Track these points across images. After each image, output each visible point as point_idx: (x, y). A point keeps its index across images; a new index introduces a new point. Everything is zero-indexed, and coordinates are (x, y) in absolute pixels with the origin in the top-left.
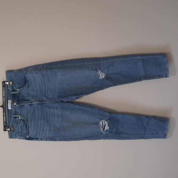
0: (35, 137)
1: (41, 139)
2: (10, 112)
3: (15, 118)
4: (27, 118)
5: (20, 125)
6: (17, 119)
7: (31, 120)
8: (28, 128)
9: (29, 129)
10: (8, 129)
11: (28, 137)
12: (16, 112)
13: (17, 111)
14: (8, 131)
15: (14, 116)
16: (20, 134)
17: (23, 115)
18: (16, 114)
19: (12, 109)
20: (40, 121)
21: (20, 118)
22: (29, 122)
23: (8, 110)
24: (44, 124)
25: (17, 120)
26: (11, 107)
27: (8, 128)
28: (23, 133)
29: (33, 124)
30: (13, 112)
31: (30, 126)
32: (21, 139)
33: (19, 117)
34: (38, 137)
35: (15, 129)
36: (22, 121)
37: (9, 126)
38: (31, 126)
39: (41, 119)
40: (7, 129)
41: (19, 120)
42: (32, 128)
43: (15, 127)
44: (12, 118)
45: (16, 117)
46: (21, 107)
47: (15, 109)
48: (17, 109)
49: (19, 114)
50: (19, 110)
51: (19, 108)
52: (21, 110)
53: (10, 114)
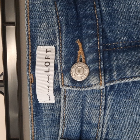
13: (93, 115)
30: (69, 123)
46: (115, 91)
47: (76, 106)
48: (93, 106)
49: (100, 135)
50: (102, 114)
51: (103, 101)
52: (113, 114)
53: (45, 130)
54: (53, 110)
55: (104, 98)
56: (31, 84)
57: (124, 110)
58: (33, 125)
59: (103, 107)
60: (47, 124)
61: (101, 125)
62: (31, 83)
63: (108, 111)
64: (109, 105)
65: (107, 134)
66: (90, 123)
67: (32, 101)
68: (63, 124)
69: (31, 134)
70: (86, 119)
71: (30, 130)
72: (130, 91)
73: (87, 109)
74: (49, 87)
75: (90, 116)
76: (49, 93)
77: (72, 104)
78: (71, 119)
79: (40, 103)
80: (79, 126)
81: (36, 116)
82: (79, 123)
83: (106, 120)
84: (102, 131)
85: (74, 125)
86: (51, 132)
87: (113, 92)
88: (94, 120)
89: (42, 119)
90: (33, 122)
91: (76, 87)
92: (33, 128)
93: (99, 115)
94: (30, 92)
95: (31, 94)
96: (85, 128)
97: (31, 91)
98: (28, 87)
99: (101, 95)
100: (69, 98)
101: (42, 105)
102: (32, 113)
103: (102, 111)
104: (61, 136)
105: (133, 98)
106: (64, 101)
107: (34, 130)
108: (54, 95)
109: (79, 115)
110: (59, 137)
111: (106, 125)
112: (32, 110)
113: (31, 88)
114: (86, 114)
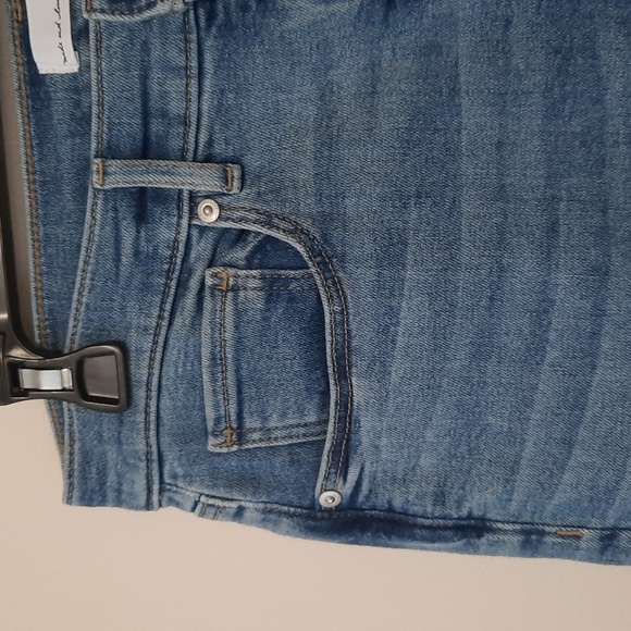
0: (440, 498)
1: (532, 541)
2: (60, 110)
3: (141, 218)
4: (325, 220)
5: (218, 325)
6: (166, 231)
7: (391, 252)
8: (343, 375)
9: (360, 391)
10: (52, 380)
11: (328, 499)
12: (146, 116)
13: (172, 93)
14: (54, 398)
15: (124, 175)
16: (212, 444)
17: (253, 161)
18: (146, 150)
19: (85, 67)
20: (525, 269)
21: (209, 215)
22: (360, 278)
23: (35, 81)
24: (599, 312)
25: (165, 234)
26: (80, 35)
27: (49, 355)
28: (255, 440)
29: (412, 311)
30: (113, 114)
31: (363, 337)
32: (239, 514)
33: (194, 198)
34: (479, 501)
35: (140, 372)
36: (240, 254)
37: (56, 325)
38: (385, 332)
39: (552, 229)
40: (27, 378)
41: (202, 248)
42: (397, 371)
43: (139, 342)
44: (96, 213)
45: (160, 196)
46: (219, 28)
47: (127, 70)
48: (169, 68)
49: (191, 147)
50: (194, 90)
51: (194, 55)
52: (222, 92)
53: (58, 146)
54: (76, 90)
55: (194, 46)
56: (16, 25)
57: (246, 79)
58: (28, 135)
59: (195, 71)
60: (63, 130)
61: (194, 119)
62: (18, 21)
63: (207, 83)
64: (208, 65)
65: (210, 143)
66: (164, 114)
67: (21, 69)
68: (99, 118)
69: (23, 158)
70: (154, 104)
71: (23, 150)
72: (254, 25)
73: (156, 75)
74: (59, 25)
75: (164, 95)
76: (60, 40)
77: (116, 62)
78: (118, 102)
79: (43, 75)
80: (139, 121)
81: (36, 110)
82: (139, 113)
83: (205, 107)
84: (197, 136)
85: (125, 120)
86: (73, 150)
87: (214, 30)
88: (175, 107)
89: (50, 116)
90: (27, 127)
91: (122, 13)
92: (28, 143)
93: (187, 92)
94: (15, 46)
95: (19, 51)
96: (156, 126)
97: (17, 42)
98: (10, 31)
99: (186, 38)
100: (108, 47)
101: (48, 80)
102: (24, 102)
103: (194, 82)
104: (97, 152)
105: (262, 42)
106: (98, 57)
107: (32, 148)
108: (75, 50)
109: (137, 92)
110: (93, 153)
111: (205, 120)
112: (24, 94)
113: (16, 33)
114: (154, 89)
